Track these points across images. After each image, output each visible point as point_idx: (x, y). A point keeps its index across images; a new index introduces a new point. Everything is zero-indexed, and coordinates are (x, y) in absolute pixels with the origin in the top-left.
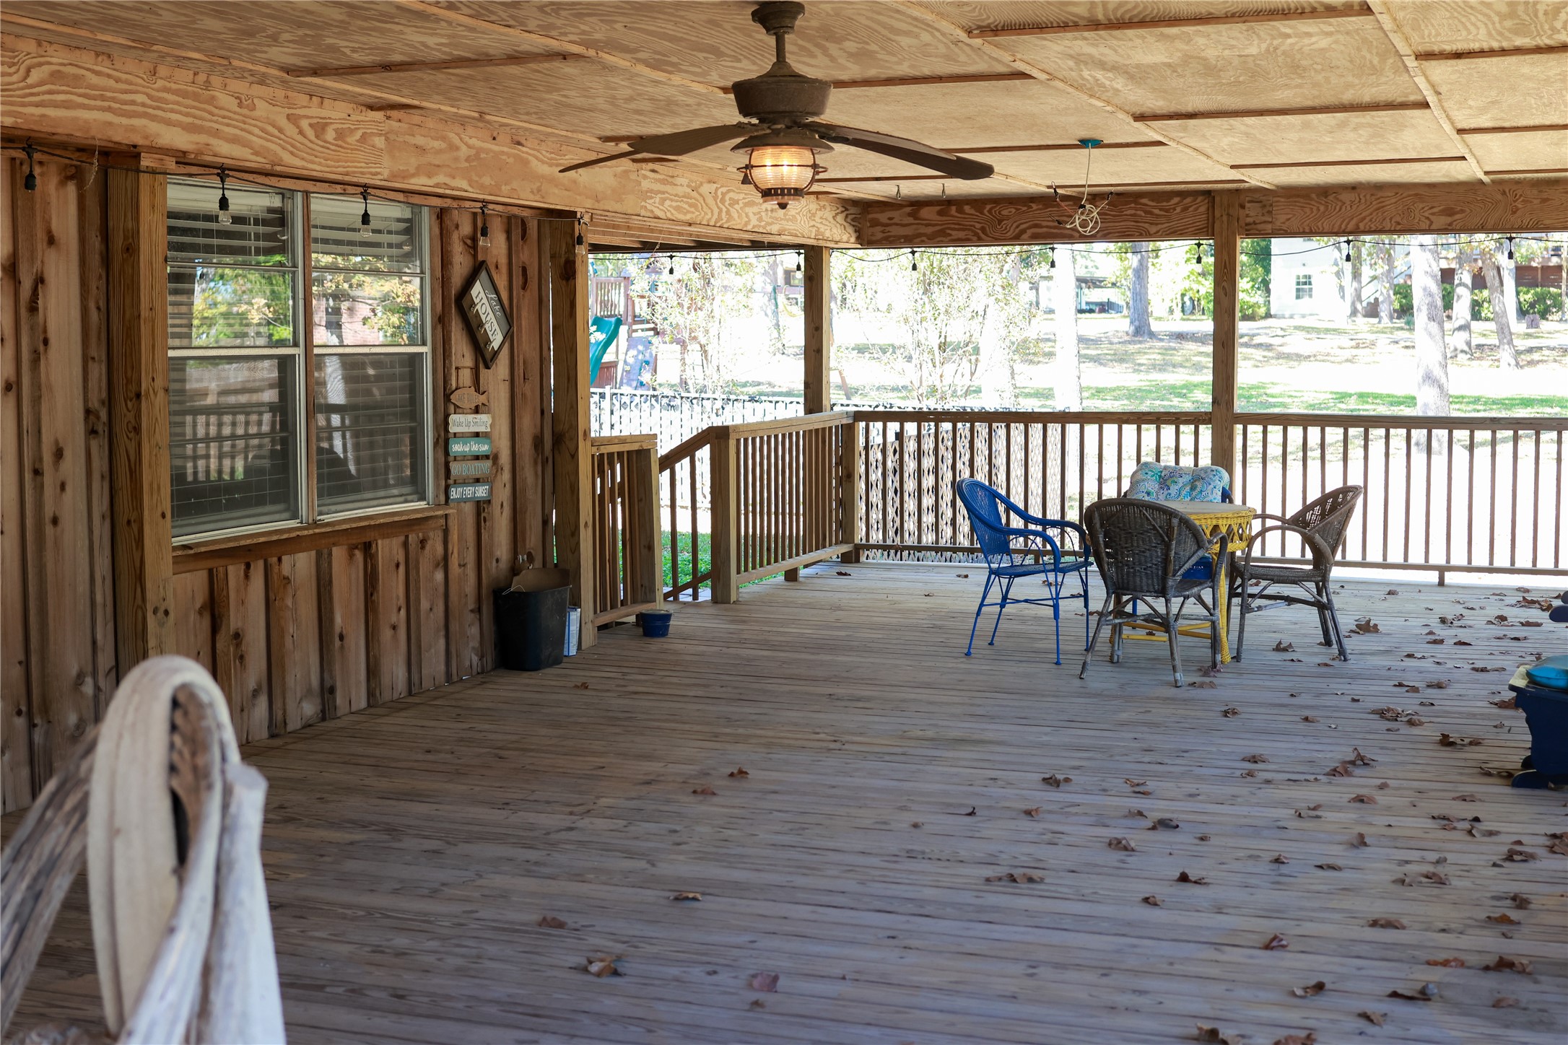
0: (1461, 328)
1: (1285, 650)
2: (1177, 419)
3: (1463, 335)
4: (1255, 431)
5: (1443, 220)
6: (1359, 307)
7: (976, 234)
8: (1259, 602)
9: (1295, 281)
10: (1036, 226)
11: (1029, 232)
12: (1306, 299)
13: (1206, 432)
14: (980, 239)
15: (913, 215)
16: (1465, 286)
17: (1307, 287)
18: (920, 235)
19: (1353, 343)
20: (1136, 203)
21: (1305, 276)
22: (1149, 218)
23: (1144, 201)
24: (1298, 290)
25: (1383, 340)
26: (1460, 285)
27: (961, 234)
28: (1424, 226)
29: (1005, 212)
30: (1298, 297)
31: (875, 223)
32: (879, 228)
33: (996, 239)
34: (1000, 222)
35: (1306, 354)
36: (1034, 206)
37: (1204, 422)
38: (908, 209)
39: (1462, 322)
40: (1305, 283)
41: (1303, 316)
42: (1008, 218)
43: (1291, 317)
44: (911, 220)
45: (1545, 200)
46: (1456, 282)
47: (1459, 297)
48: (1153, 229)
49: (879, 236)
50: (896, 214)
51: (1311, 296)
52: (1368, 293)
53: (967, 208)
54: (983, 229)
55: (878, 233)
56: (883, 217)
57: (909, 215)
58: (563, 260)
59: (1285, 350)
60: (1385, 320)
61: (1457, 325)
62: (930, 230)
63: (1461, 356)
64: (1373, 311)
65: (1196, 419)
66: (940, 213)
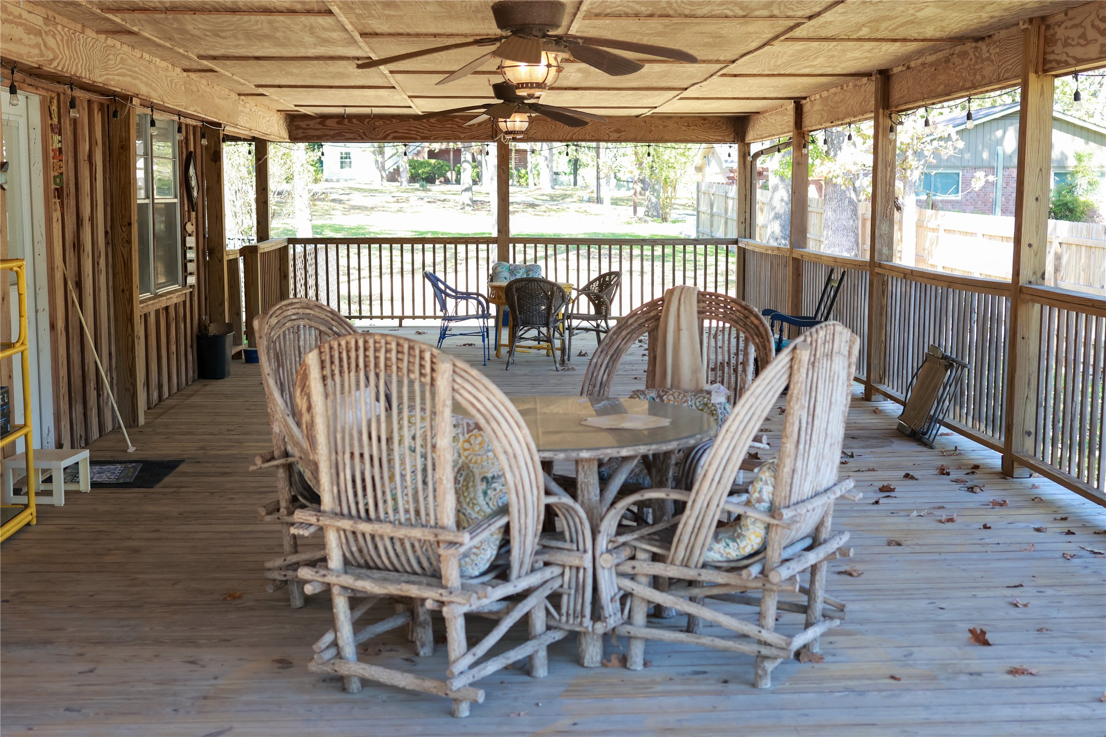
0: (467, 190)
1: (584, 355)
2: (477, 241)
3: (468, 195)
4: (519, 247)
5: (616, 135)
6: (384, 175)
7: (360, 136)
8: (576, 332)
9: (339, 156)
10: (395, 132)
11: (392, 136)
12: (347, 169)
13: (494, 248)
14: (362, 139)
15: (322, 123)
16: (468, 162)
17: (348, 160)
18: (326, 135)
19: (395, 199)
20: (452, 120)
21: (346, 154)
22: (460, 129)
23: (457, 120)
24: (342, 163)
25: (413, 197)
26: (465, 161)
27: (351, 136)
28: (606, 138)
29: (377, 124)
30: (342, 167)
31: (298, 127)
32: (301, 131)
33: (372, 139)
34: (374, 129)
35: (370, 206)
36: (394, 121)
37: (493, 243)
38: (319, 120)
39: (467, 186)
40: (346, 158)
41: (346, 180)
42: (379, 127)
43: (338, 181)
44: (320, 126)
45: (665, 126)
46: (462, 159)
47: (464, 170)
48: (462, 136)
49: (301, 135)
50: (312, 123)
51: (350, 167)
52: (390, 165)
53: (354, 121)
54: (364, 133)
55: (300, 133)
56: (303, 124)
57: (319, 123)
58: (212, 151)
59: (352, 203)
60: (405, 183)
61: (464, 188)
62: (332, 133)
63: (467, 208)
64: (393, 177)
65: (488, 241)
66: (338, 123)
